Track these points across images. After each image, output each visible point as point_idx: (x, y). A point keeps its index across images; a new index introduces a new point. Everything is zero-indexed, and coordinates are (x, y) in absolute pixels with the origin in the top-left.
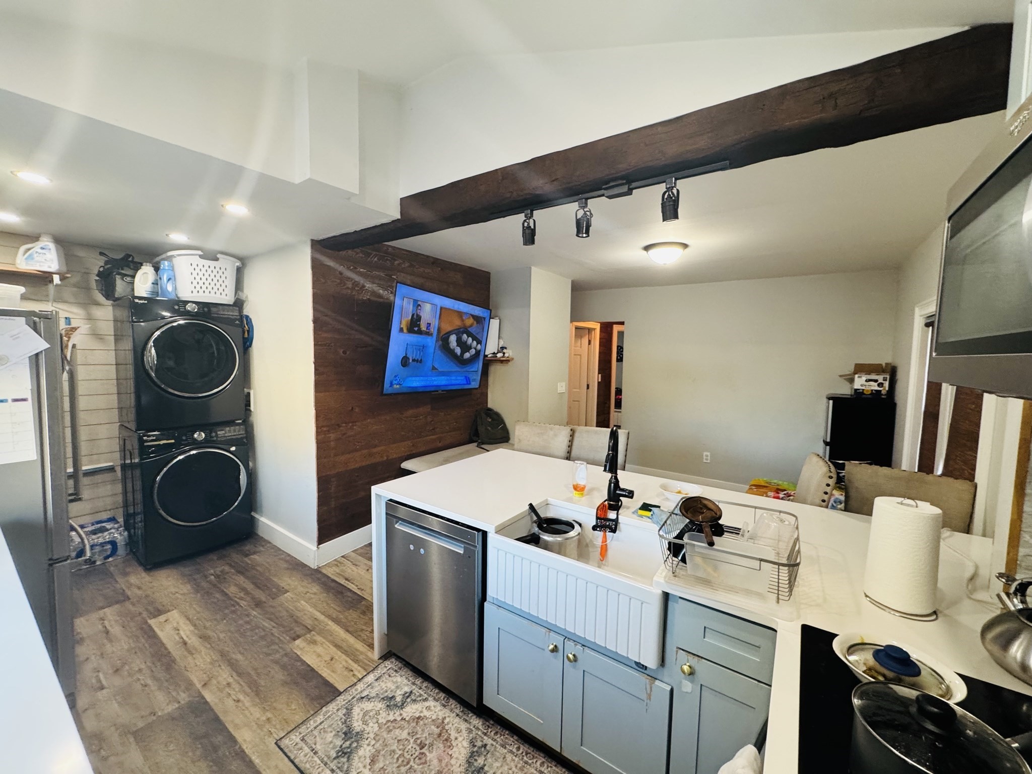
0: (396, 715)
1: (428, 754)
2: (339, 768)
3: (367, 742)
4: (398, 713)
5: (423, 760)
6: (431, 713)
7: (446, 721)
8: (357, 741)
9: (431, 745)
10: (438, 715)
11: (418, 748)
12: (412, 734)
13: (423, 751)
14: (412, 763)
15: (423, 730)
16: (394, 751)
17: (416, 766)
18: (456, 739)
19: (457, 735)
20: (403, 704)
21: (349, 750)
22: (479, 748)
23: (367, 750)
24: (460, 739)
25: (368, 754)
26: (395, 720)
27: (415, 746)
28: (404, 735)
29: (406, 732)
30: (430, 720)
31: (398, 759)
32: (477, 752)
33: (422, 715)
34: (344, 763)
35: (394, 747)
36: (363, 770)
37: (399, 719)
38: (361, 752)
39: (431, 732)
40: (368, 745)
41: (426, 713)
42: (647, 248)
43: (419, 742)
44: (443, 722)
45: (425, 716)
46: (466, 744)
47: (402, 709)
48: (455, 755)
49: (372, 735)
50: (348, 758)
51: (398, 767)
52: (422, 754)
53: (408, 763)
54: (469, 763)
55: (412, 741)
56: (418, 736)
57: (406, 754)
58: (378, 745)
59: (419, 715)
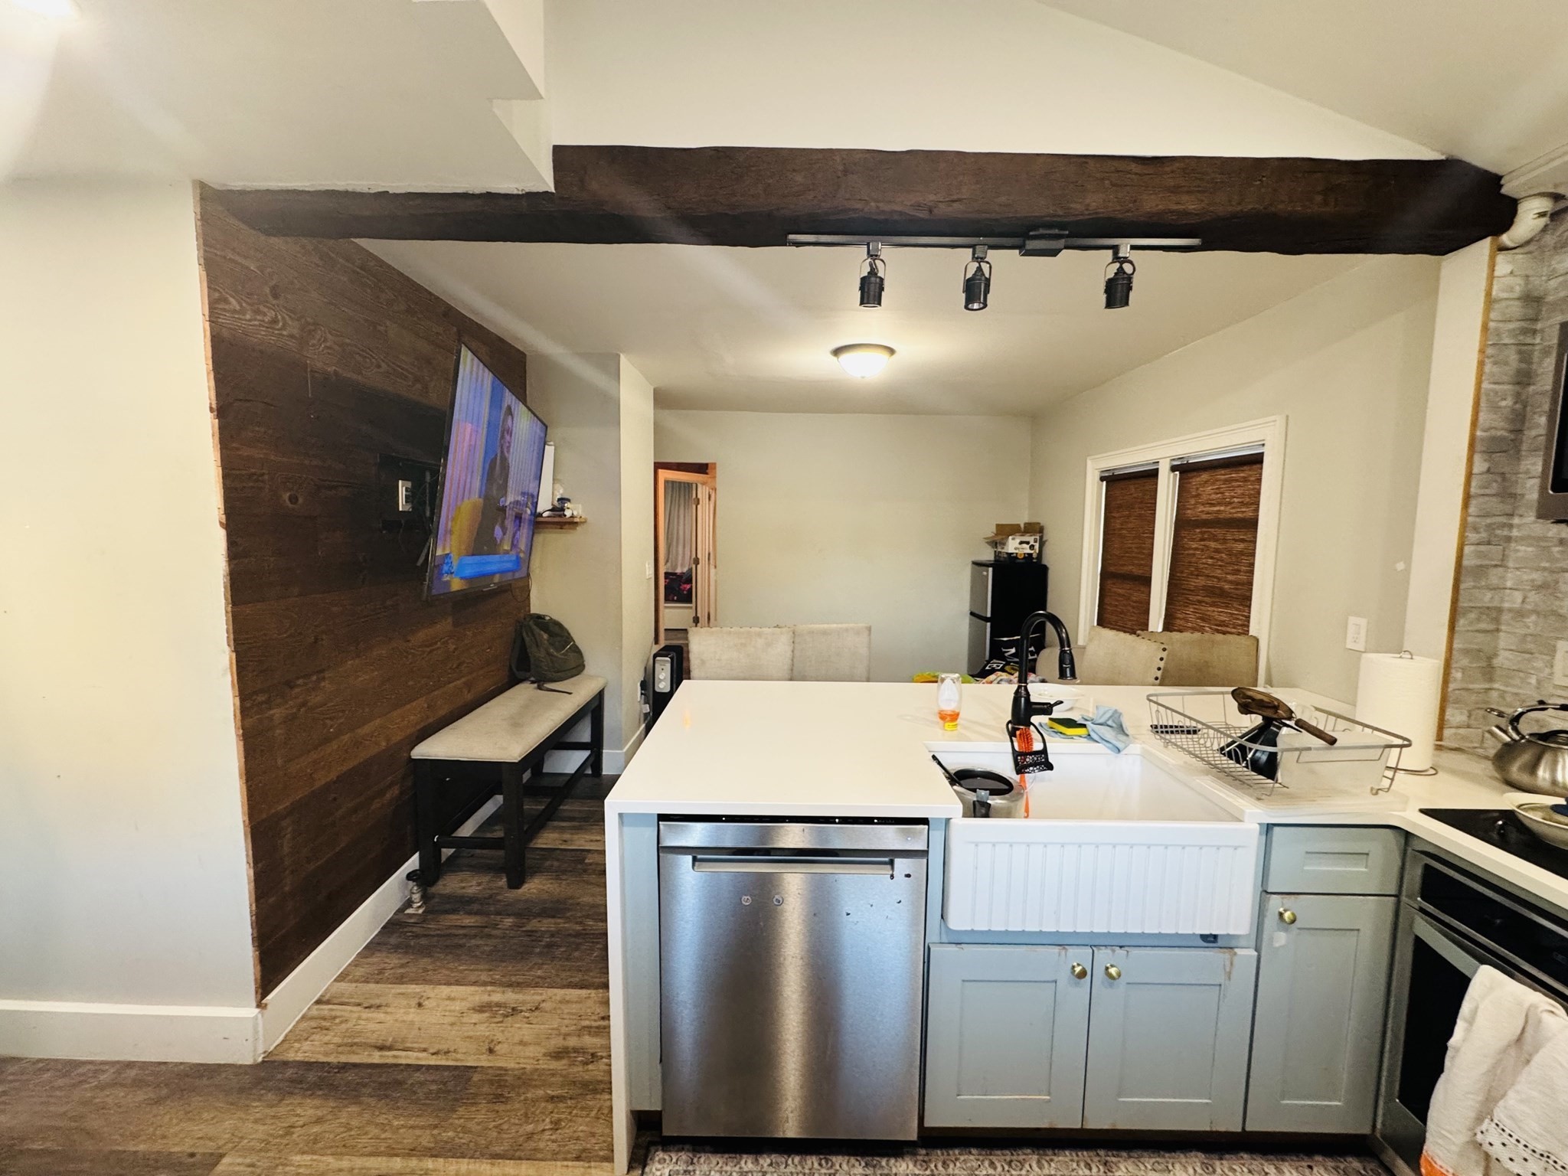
42: (837, 352)
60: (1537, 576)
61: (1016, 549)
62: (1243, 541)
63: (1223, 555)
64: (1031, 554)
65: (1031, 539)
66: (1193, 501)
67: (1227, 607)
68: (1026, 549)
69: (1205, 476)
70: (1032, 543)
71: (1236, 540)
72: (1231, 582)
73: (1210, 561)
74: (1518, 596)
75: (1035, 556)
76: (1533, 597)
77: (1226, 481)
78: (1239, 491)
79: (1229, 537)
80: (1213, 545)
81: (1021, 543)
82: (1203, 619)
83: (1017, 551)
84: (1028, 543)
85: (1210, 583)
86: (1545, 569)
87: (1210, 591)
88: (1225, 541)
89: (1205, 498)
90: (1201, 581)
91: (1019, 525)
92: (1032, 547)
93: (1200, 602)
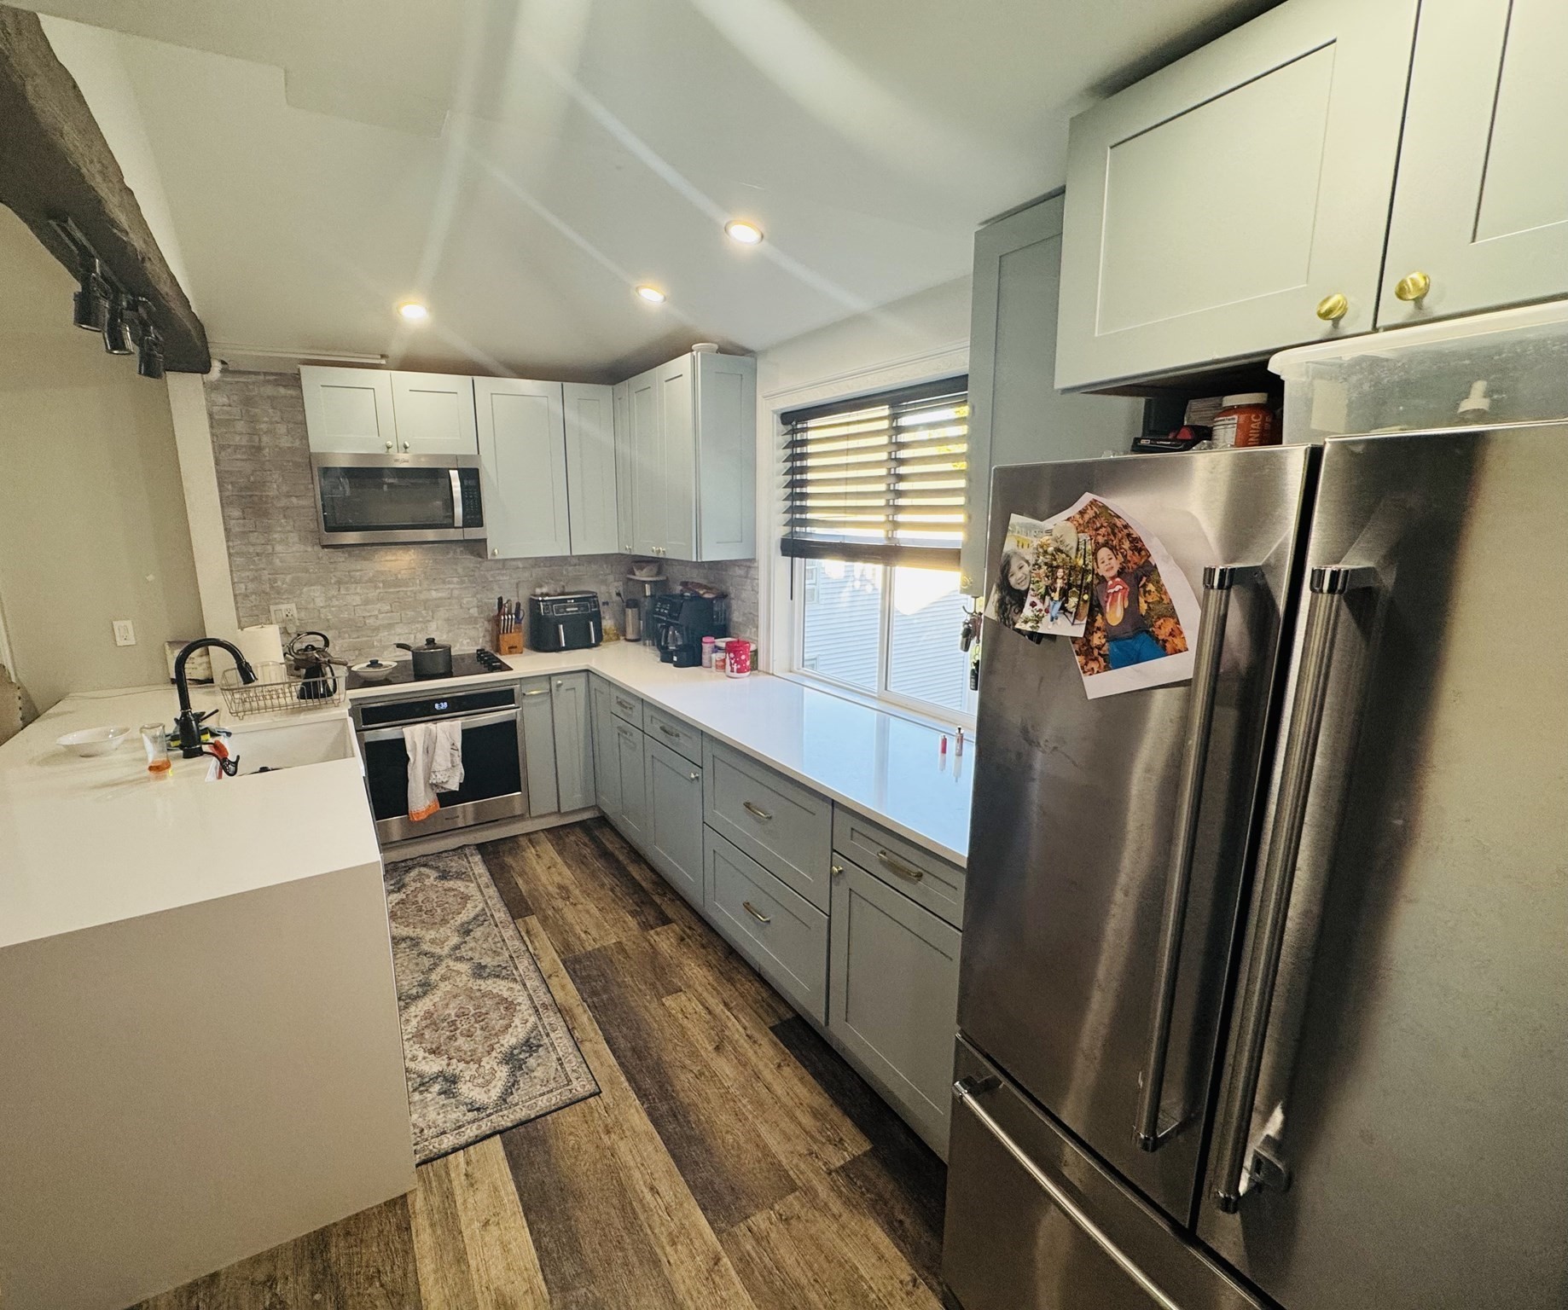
0: (454, 1067)
1: (453, 1014)
2: (541, 1035)
3: (503, 1049)
4: (451, 1068)
5: (462, 1010)
6: (415, 1052)
7: (410, 1036)
8: (512, 1053)
9: (444, 1020)
10: (412, 1046)
11: (458, 1023)
12: (452, 1038)
13: (454, 1018)
14: (473, 1012)
15: (439, 1037)
16: (482, 1029)
17: (471, 1009)
18: (416, 1016)
19: (412, 1019)
20: (437, 1078)
21: (524, 1048)
22: (403, 1000)
23: (506, 1040)
24: (413, 1014)
25: (508, 1036)
26: (459, 1061)
27: (459, 1026)
28: (461, 1041)
29: (457, 1044)
30: (424, 1045)
31: (483, 1020)
32: (410, 998)
33: (427, 1054)
34: (534, 1037)
35: (479, 1032)
36: (518, 1024)
37: (454, 1061)
38: (513, 1041)
39: (434, 1032)
40: (502, 1045)
41: (421, 1054)
43: (452, 1028)
44: (413, 1037)
45: (425, 1052)
46: (412, 1009)
47: (441, 1072)
48: (432, 1003)
49: (494, 1054)
50: (528, 1041)
51: (487, 1014)
52: (457, 1016)
53: (476, 1013)
54: (425, 993)
55: (458, 1031)
56: (448, 1033)
57: (472, 1022)
58: (493, 1041)
59: (430, 1056)
60: (252, 573)
74: (243, 586)
76: (251, 586)
86: (253, 569)
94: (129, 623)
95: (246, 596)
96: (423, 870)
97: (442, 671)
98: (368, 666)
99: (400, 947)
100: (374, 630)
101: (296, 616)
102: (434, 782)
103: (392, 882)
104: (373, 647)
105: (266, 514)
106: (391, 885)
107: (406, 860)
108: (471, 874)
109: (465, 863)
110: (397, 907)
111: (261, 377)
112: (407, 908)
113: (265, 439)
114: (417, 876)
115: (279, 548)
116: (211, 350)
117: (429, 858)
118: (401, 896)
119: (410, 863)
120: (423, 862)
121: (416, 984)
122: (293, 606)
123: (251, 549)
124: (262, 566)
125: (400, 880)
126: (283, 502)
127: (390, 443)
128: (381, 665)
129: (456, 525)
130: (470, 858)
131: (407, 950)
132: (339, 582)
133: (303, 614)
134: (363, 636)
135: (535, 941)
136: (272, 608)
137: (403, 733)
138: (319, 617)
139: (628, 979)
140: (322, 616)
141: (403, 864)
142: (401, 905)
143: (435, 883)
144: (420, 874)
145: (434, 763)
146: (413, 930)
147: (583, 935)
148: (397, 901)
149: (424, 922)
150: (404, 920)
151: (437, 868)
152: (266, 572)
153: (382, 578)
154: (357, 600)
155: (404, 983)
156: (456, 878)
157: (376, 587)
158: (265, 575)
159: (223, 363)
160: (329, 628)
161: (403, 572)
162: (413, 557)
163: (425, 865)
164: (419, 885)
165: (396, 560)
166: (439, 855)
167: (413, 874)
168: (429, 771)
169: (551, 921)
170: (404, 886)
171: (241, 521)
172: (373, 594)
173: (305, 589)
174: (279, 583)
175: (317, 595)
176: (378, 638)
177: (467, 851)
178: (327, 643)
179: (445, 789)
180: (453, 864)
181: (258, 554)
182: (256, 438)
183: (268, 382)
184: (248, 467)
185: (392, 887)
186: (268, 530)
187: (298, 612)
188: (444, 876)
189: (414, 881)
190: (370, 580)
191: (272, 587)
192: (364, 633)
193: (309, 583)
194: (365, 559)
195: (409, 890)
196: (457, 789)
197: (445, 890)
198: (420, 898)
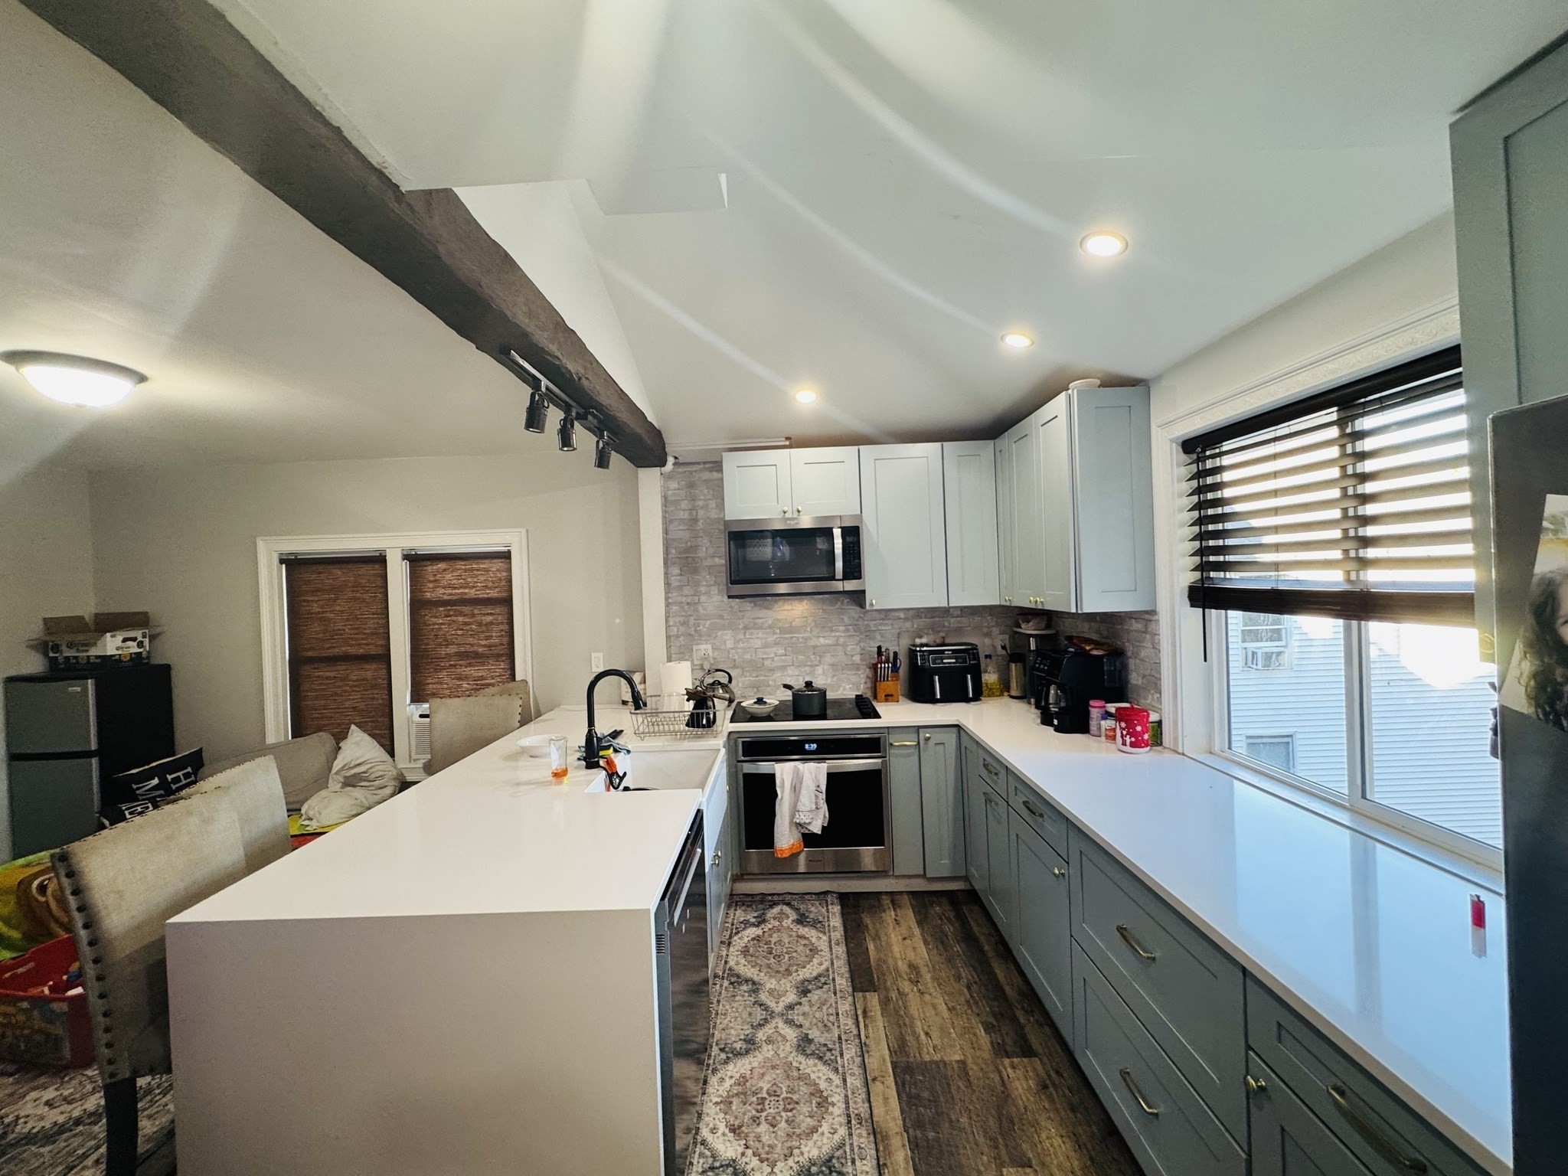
0: (747, 1160)
1: (765, 1089)
2: (846, 1158)
3: (801, 1159)
4: (744, 1160)
5: (775, 1088)
6: (718, 1123)
7: (719, 1100)
8: (809, 1170)
9: (755, 1093)
10: (717, 1114)
11: (767, 1102)
12: (755, 1120)
13: (765, 1095)
14: (784, 1095)
15: (744, 1114)
16: (787, 1121)
17: (784, 1089)
18: (731, 1077)
19: (727, 1079)
20: (728, 1166)
21: (824, 1169)
22: (727, 1053)
23: (807, 1149)
24: (729, 1074)
25: (811, 1143)
26: (754, 1155)
27: (767, 1107)
28: (764, 1127)
29: (758, 1130)
30: (727, 1117)
31: (791, 1110)
32: (732, 1052)
33: (727, 1131)
34: (838, 1158)
35: (783, 1125)
36: (826, 1132)
37: (749, 1152)
38: (815, 1153)
39: (741, 1105)
40: (802, 1153)
41: (722, 1128)
43: (759, 1107)
44: (721, 1102)
45: (727, 1126)
46: (731, 1067)
47: (734, 1161)
48: (749, 1067)
49: (791, 1162)
50: (830, 1160)
51: (797, 1103)
52: (768, 1094)
53: (787, 1098)
54: (747, 1052)
55: (764, 1114)
56: (754, 1112)
57: (781, 1107)
58: (794, 1143)
59: (729, 1134)
60: (681, 619)
61: (117, 649)
62: (491, 614)
63: (473, 626)
64: (141, 653)
65: (138, 634)
66: (431, 585)
67: (484, 665)
68: (133, 647)
69: (442, 566)
70: (140, 639)
71: (485, 615)
72: (485, 646)
73: (459, 632)
74: (675, 629)
75: (144, 655)
76: (679, 629)
77: (466, 571)
78: (482, 578)
79: (476, 612)
80: (460, 619)
81: (125, 640)
82: (460, 679)
83: (120, 652)
84: (134, 639)
85: (463, 649)
86: (683, 616)
87: (462, 655)
88: (473, 615)
89: (444, 583)
90: (452, 649)
91: (81, 618)
92: (140, 644)
93: (454, 666)
94: (601, 655)
95: (677, 637)
96: (786, 909)
97: (816, 713)
98: (755, 703)
99: (741, 988)
100: (770, 670)
101: (711, 655)
102: (798, 821)
103: (756, 915)
104: (769, 686)
105: (695, 571)
106: (754, 917)
107: (774, 894)
108: (826, 925)
109: (824, 910)
110: (752, 942)
111: (701, 466)
112: (759, 946)
113: (701, 513)
114: (778, 914)
115: (703, 598)
116: (667, 450)
117: (794, 897)
118: (758, 931)
119: (776, 898)
120: (786, 899)
121: (742, 1037)
122: (709, 647)
123: (684, 599)
124: (690, 613)
125: (763, 914)
126: (708, 562)
127: (786, 509)
128: (765, 703)
129: (837, 578)
130: (830, 907)
131: (747, 994)
132: (746, 628)
133: (716, 653)
134: (761, 675)
135: (870, 1026)
136: (695, 647)
137: (774, 769)
138: (728, 657)
139: (964, 1120)
140: (731, 656)
141: (770, 898)
142: (755, 942)
143: (791, 926)
144: (782, 912)
145: (799, 803)
146: (758, 972)
147: (923, 1036)
148: (753, 936)
149: (769, 968)
150: (754, 958)
151: (797, 910)
152: (692, 618)
153: (780, 625)
154: (758, 643)
155: (733, 1032)
156: (811, 925)
157: (774, 633)
158: (692, 620)
159: (676, 458)
160: (734, 667)
161: (797, 620)
162: (806, 607)
163: (788, 904)
164: (777, 924)
165: (793, 609)
166: (802, 896)
167: (776, 910)
168: (794, 810)
169: (892, 1007)
170: (764, 921)
171: (678, 578)
172: (771, 639)
173: (719, 633)
174: (701, 627)
175: (728, 638)
176: (773, 677)
177: (829, 898)
178: (730, 681)
179: (809, 830)
180: (813, 909)
181: (688, 604)
182: (694, 512)
183: (706, 469)
184: (686, 535)
185: (754, 920)
186: (697, 584)
187: (713, 652)
188: (802, 920)
189: (775, 919)
190: (770, 627)
191: (696, 631)
192: (762, 673)
193: (723, 628)
194: (767, 608)
195: (768, 926)
196: (820, 833)
197: (798, 936)
198: (775, 938)
